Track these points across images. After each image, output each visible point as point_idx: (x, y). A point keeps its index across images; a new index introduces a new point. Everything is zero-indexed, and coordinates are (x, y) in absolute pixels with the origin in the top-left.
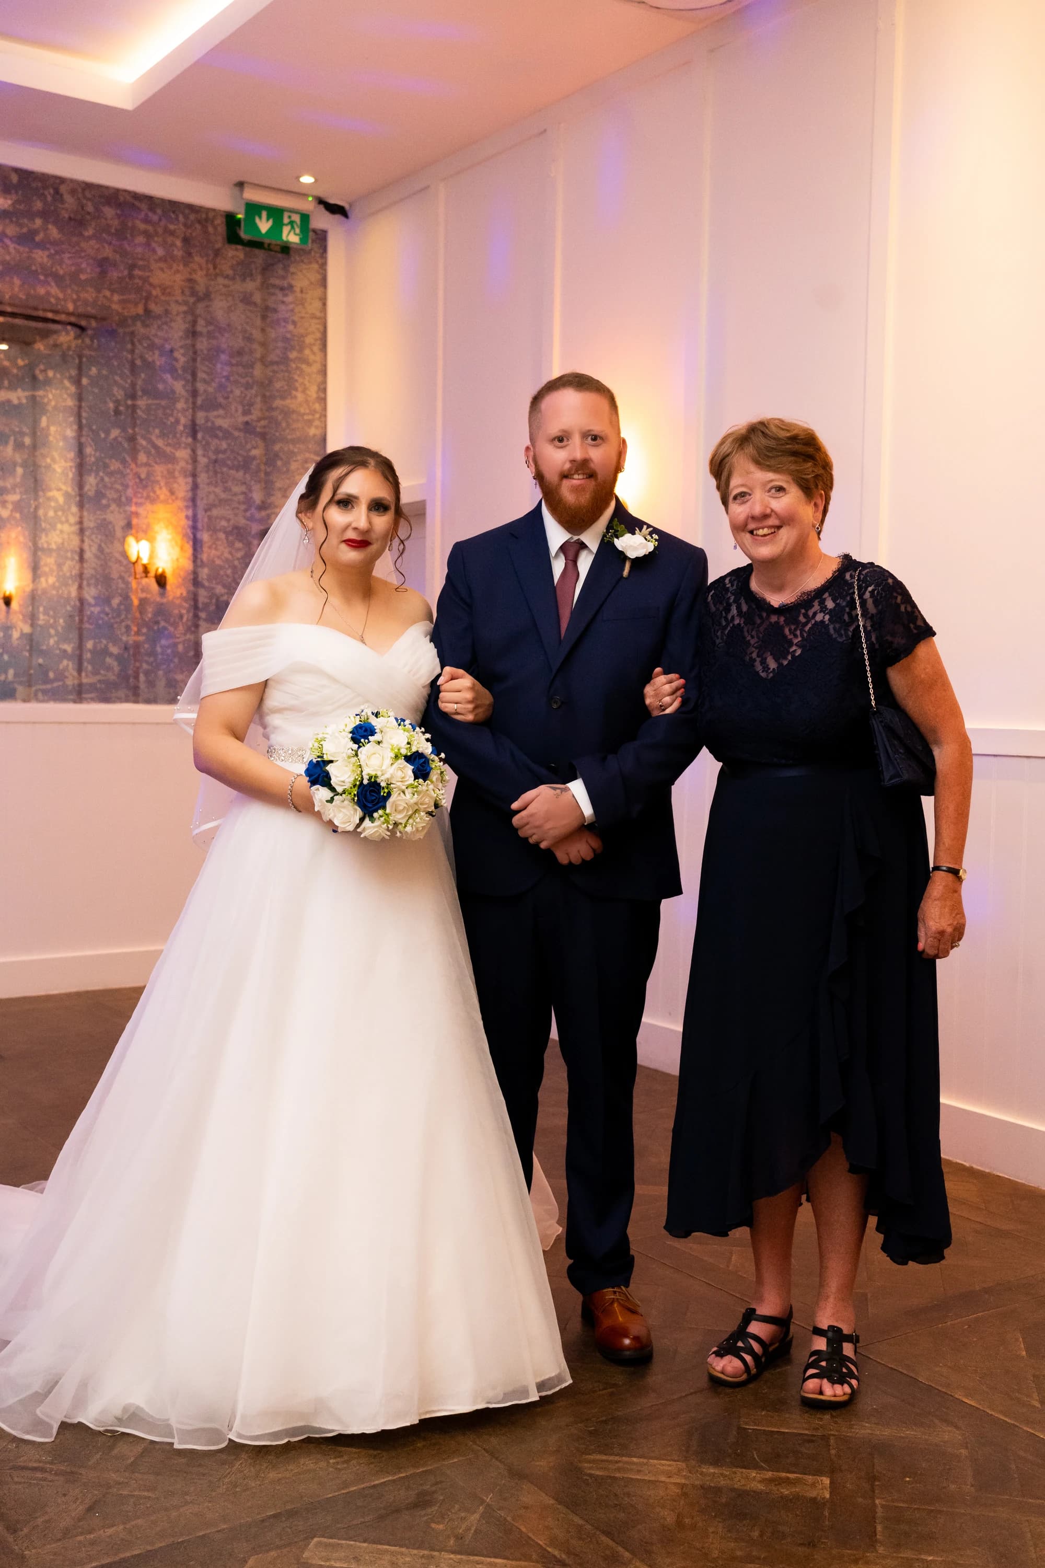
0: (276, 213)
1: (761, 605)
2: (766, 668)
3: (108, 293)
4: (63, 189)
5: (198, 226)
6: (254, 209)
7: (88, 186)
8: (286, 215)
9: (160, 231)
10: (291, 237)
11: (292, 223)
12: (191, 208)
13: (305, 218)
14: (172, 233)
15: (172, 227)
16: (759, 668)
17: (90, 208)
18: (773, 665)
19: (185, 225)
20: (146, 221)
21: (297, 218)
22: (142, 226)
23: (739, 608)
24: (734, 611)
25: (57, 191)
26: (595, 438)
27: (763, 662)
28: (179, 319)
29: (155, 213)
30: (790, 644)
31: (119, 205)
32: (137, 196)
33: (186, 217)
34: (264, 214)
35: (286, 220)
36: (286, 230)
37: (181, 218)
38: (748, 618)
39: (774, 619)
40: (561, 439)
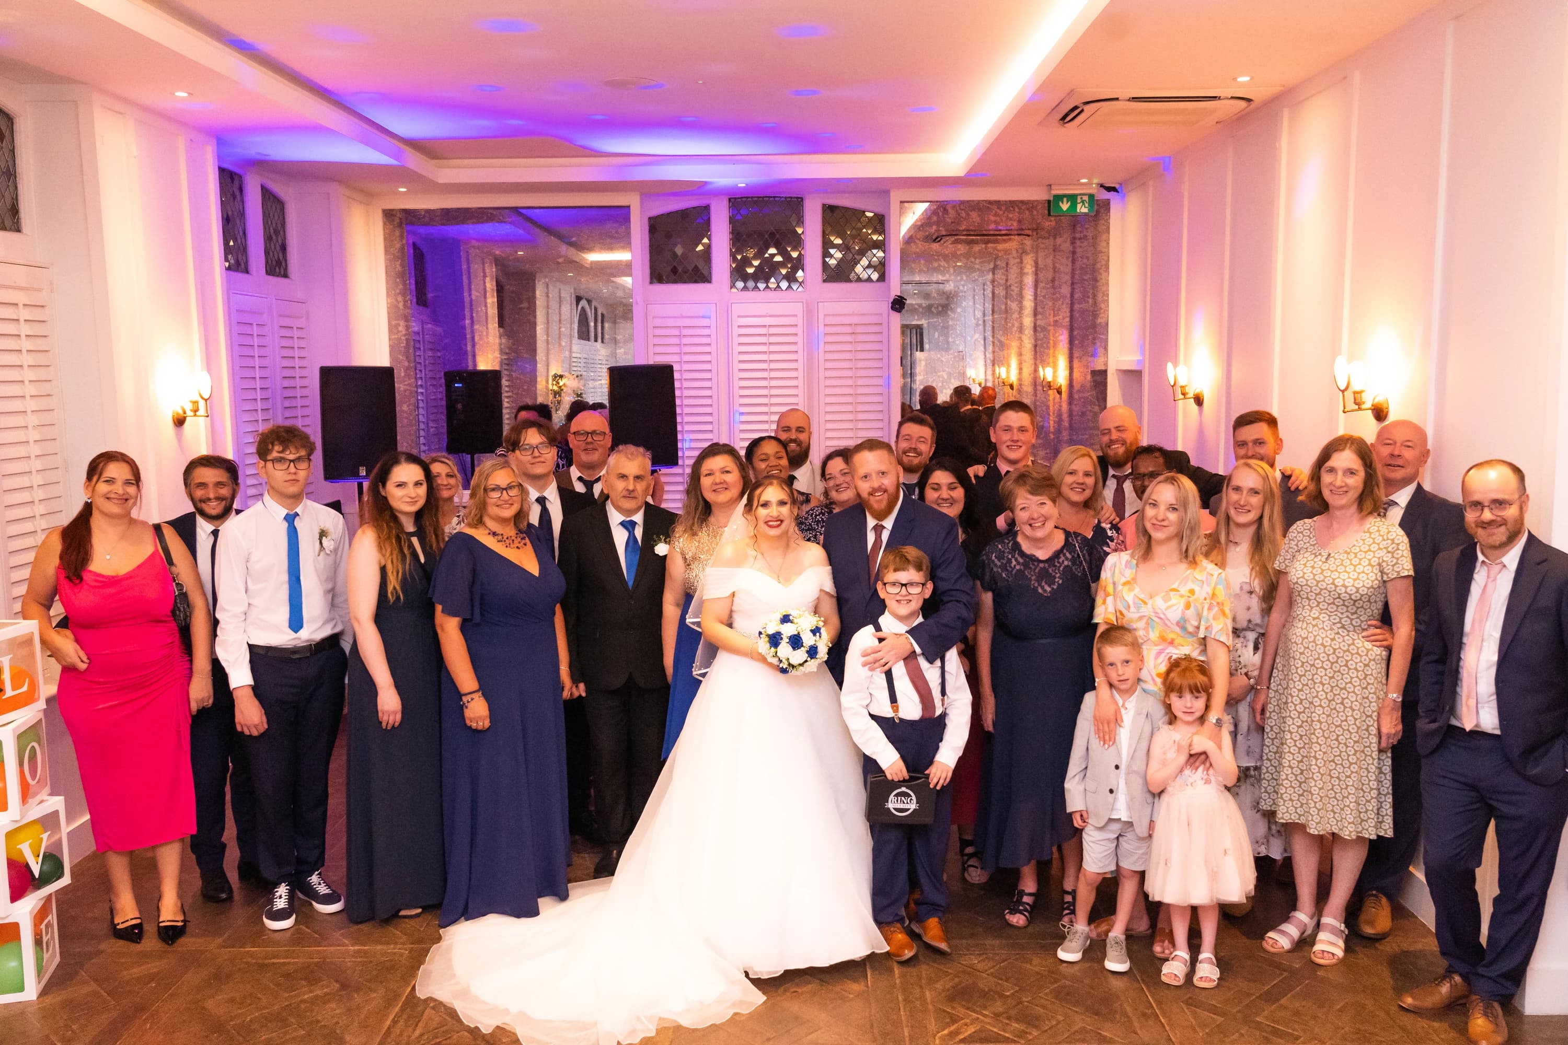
0: (1072, 198)
1: (1033, 559)
2: (1045, 591)
3: (973, 260)
4: (949, 208)
5: (1027, 212)
6: (1059, 198)
7: (962, 202)
8: (1079, 197)
9: (1004, 219)
10: (1082, 209)
11: (1083, 202)
12: (1022, 202)
13: (1091, 196)
14: (1011, 219)
15: (1011, 216)
16: (1040, 590)
17: (963, 214)
18: (1048, 589)
19: (1019, 213)
20: (996, 215)
21: (1086, 198)
22: (993, 218)
23: (1016, 560)
24: (1014, 563)
25: (945, 209)
26: (883, 473)
27: (1043, 588)
28: (1015, 267)
29: (1001, 209)
30: (1055, 578)
31: (980, 209)
32: (990, 202)
33: (1020, 209)
34: (1065, 199)
35: (1079, 201)
36: (1079, 206)
37: (1017, 210)
38: (1026, 565)
39: (1042, 565)
40: (866, 477)
